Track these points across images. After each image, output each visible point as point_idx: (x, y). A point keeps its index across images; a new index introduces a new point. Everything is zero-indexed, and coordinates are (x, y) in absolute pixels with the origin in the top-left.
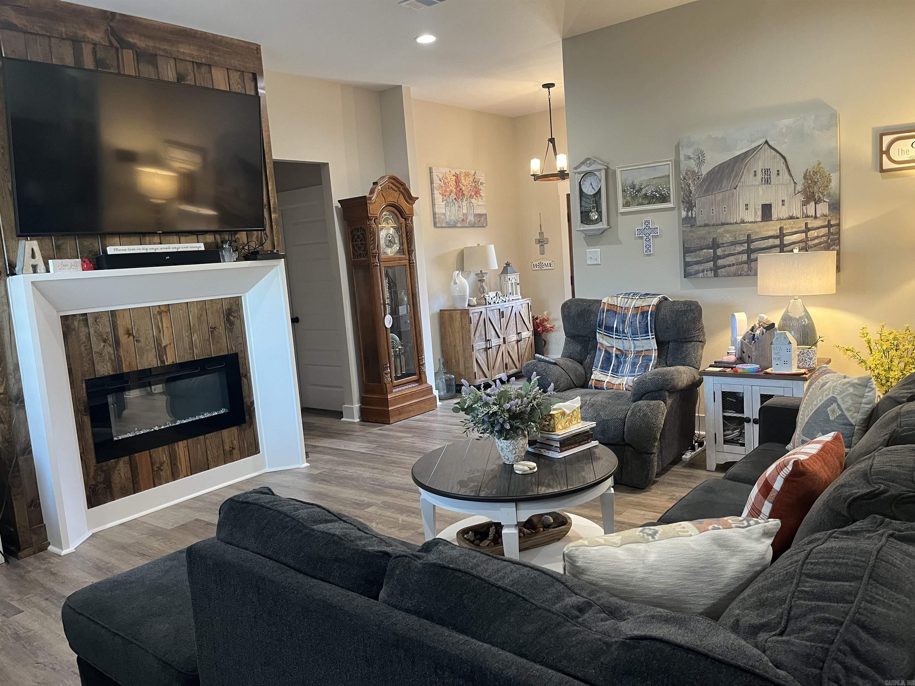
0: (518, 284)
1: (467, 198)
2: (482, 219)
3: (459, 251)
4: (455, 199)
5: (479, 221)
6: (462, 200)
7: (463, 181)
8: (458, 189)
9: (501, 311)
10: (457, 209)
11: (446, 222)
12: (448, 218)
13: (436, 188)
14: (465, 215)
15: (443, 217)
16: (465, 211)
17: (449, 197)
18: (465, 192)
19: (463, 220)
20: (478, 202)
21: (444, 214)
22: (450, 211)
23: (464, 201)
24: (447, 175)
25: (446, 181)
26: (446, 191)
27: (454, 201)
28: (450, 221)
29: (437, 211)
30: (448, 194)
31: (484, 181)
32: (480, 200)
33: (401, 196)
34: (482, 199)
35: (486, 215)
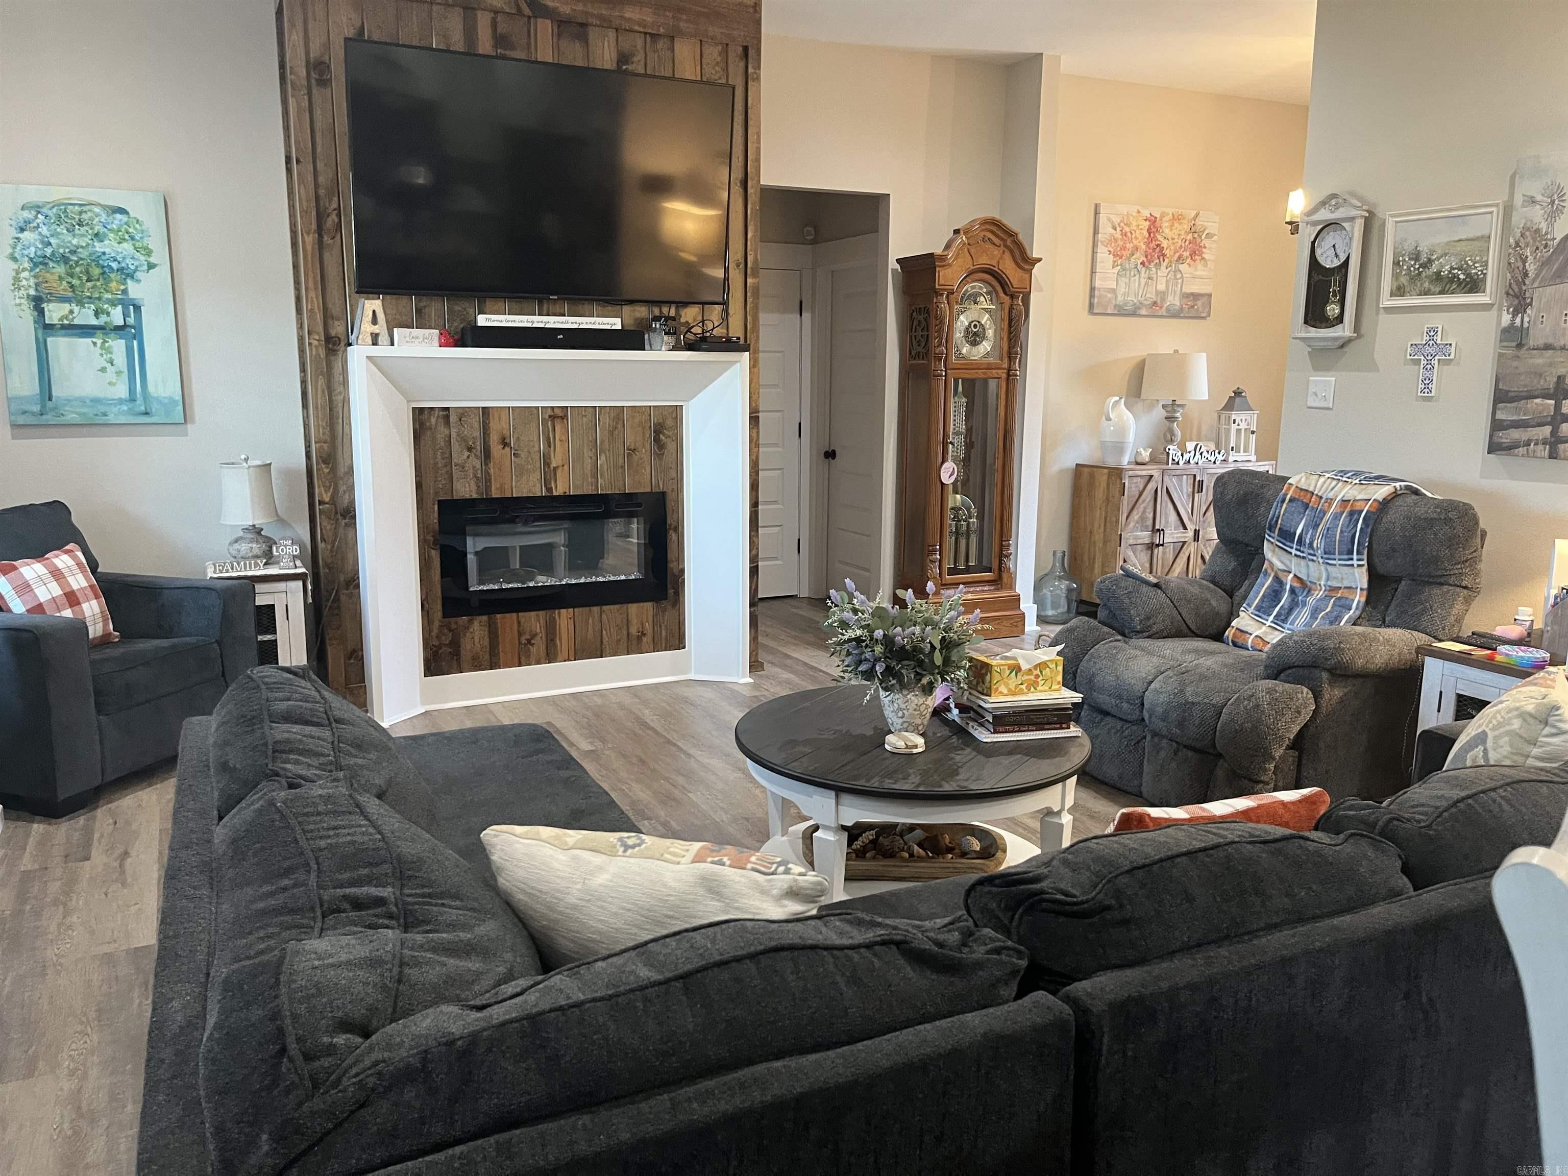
0: (1253, 432)
1: (1171, 262)
2: (1199, 303)
3: (1138, 360)
4: (1143, 263)
5: (1192, 307)
6: (1158, 266)
7: (1167, 231)
8: (1153, 245)
9: (1198, 478)
10: (1143, 281)
11: (1116, 306)
12: (1120, 298)
13: (1102, 242)
14: (1163, 295)
15: (1109, 295)
16: (1161, 287)
17: (1129, 259)
18: (1167, 252)
19: (1155, 303)
20: (1196, 270)
21: (1113, 291)
22: (1128, 285)
23: (1163, 268)
24: (1131, 218)
25: (1127, 229)
26: (1124, 248)
27: (1140, 267)
28: (1125, 305)
29: (1098, 283)
30: (1126, 253)
31: (1216, 232)
32: (1200, 267)
33: (1007, 255)
34: (1206, 265)
35: (1210, 295)
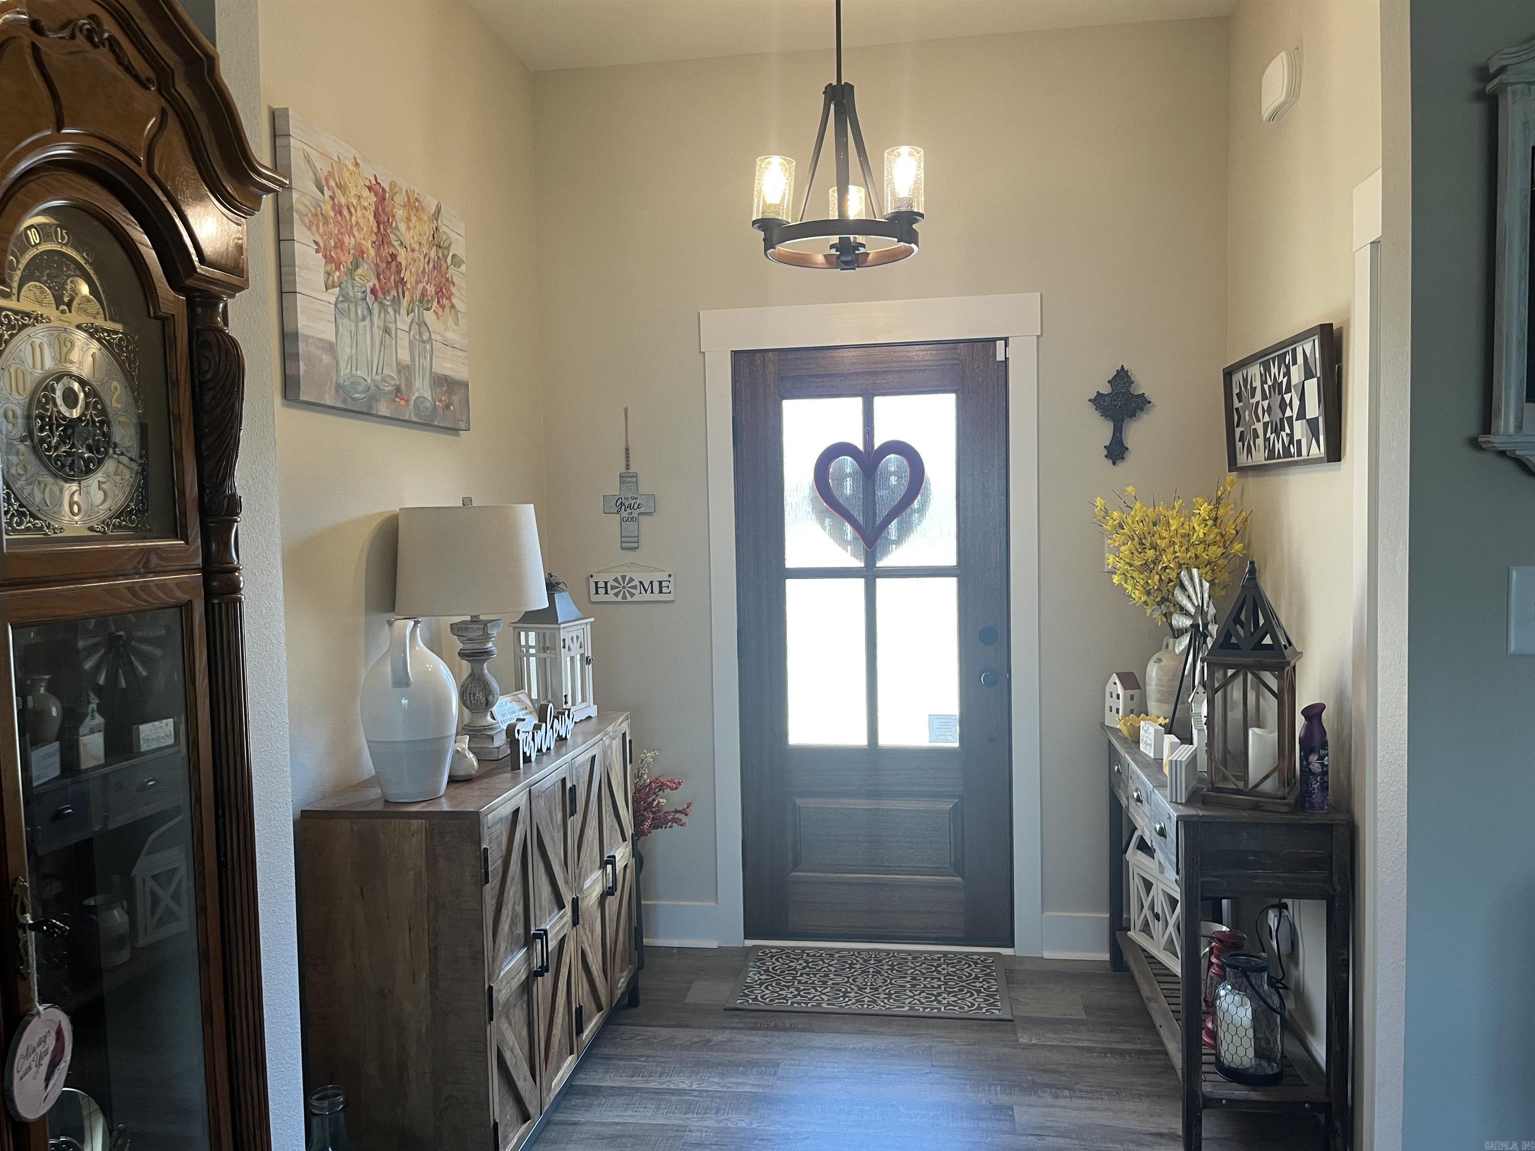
0: (588, 661)
1: (412, 301)
2: (455, 399)
3: (375, 524)
4: (373, 291)
5: (447, 407)
6: (396, 301)
7: (402, 226)
8: (385, 253)
9: (569, 785)
10: (378, 333)
11: (339, 387)
12: (344, 371)
13: (302, 215)
14: (405, 371)
15: (326, 358)
16: (404, 355)
17: (351, 272)
18: (406, 275)
19: (398, 389)
20: (446, 329)
21: (331, 348)
22: (354, 336)
23: (403, 311)
24: (346, 175)
25: (343, 201)
26: (340, 245)
27: (370, 298)
28: (354, 384)
29: (304, 324)
30: (347, 259)
31: (462, 254)
32: (450, 322)
34: (457, 322)
35: (466, 385)
